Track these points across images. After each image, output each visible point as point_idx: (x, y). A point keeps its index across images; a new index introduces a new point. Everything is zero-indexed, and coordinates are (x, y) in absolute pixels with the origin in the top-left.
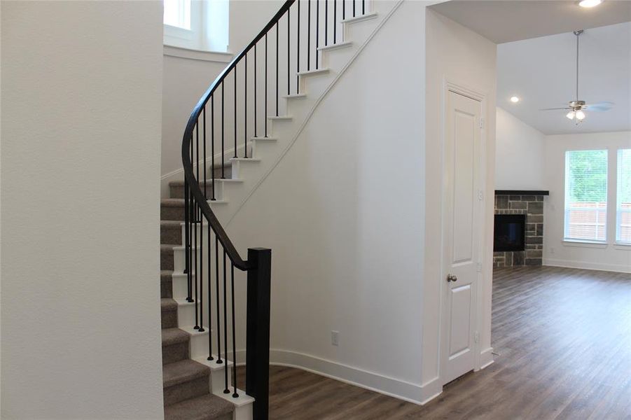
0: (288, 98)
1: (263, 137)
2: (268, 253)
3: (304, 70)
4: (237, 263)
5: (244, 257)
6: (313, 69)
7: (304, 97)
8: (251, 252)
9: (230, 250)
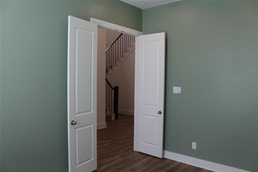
0: (121, 56)
1: (115, 64)
2: (118, 87)
3: (124, 50)
4: (112, 88)
5: (114, 88)
6: (126, 50)
7: (124, 56)
8: (115, 87)
9: (111, 86)
